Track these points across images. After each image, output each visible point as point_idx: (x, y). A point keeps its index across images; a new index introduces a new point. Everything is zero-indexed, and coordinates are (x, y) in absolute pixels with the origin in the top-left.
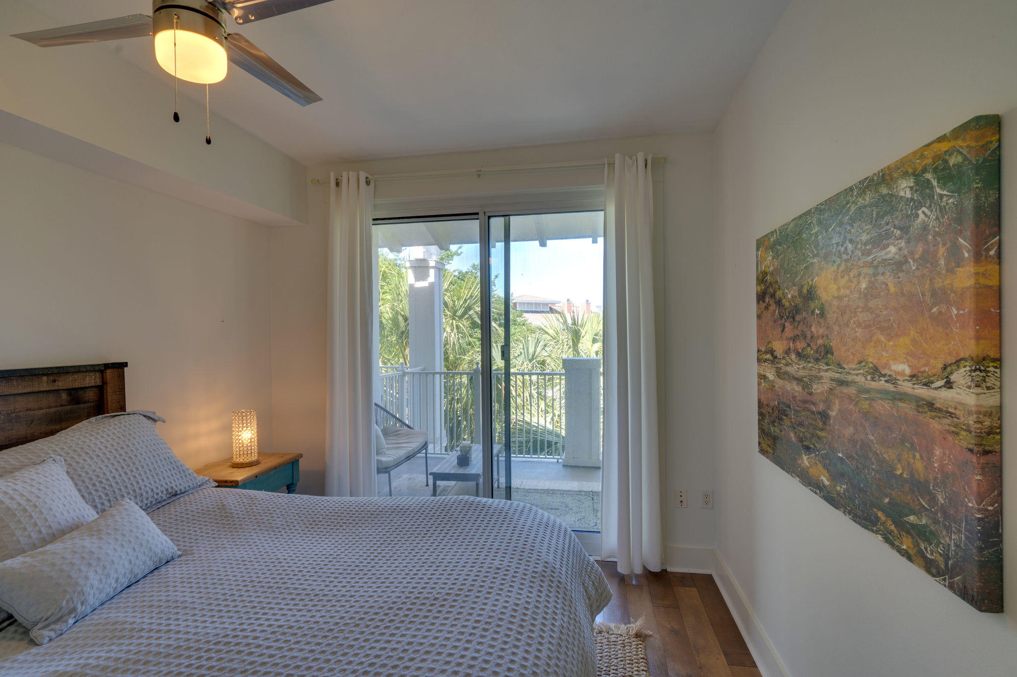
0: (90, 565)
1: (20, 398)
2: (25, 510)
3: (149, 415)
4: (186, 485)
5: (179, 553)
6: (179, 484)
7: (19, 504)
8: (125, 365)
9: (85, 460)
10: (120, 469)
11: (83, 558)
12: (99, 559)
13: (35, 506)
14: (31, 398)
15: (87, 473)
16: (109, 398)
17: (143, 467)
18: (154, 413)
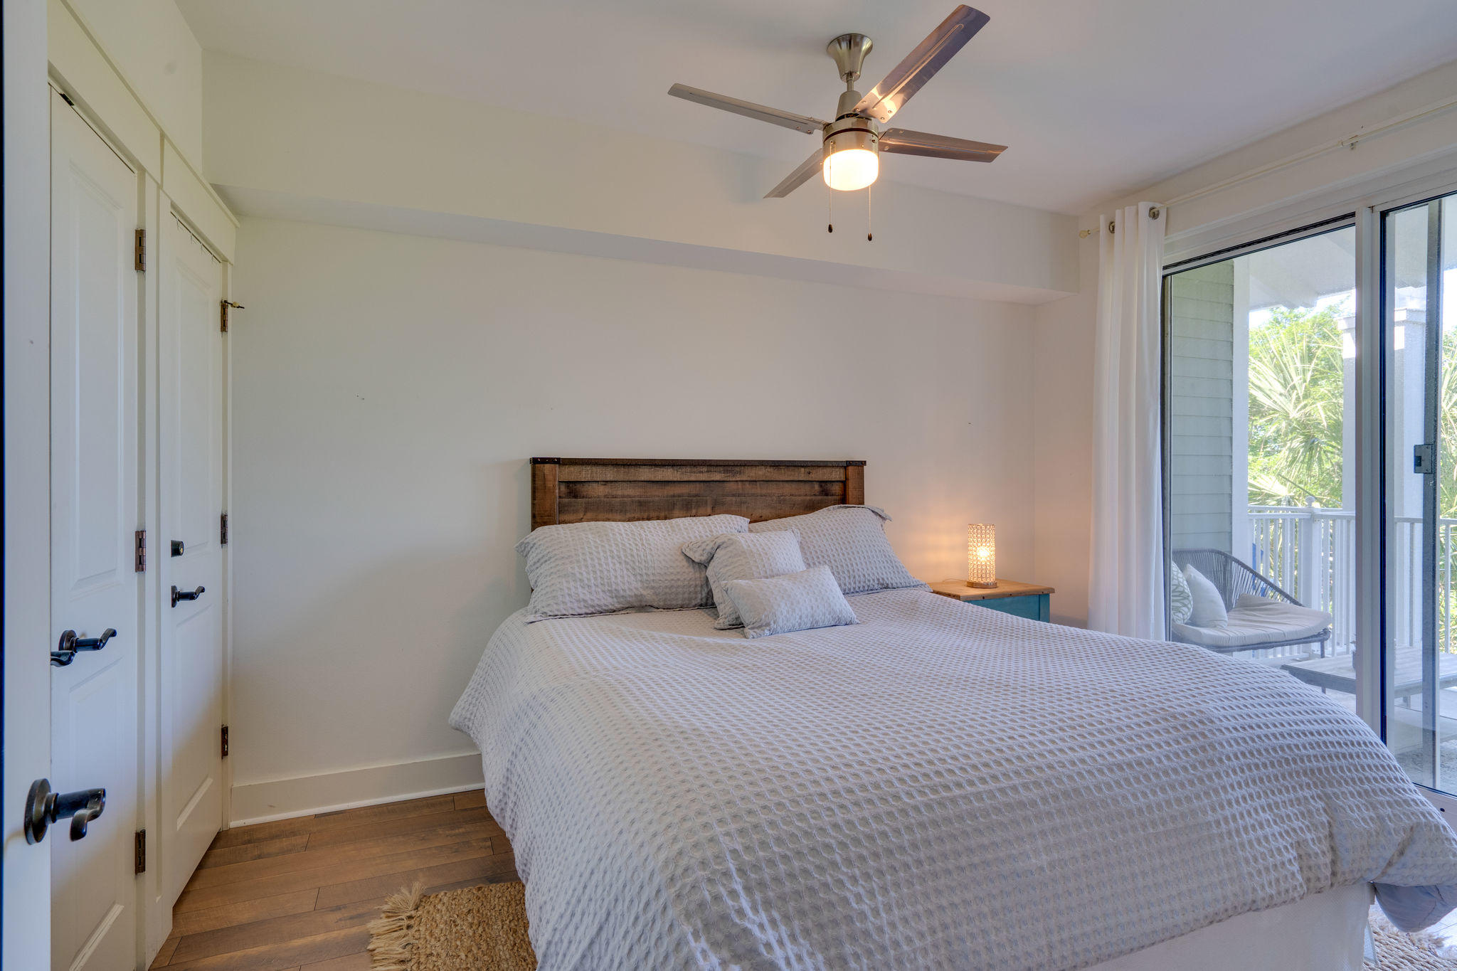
0: (783, 598)
1: (787, 485)
2: (760, 555)
3: (876, 511)
4: (898, 580)
5: (857, 621)
6: (891, 579)
7: (758, 550)
8: (864, 463)
9: (814, 536)
10: (839, 550)
11: (780, 591)
12: (789, 596)
13: (766, 554)
14: (794, 485)
15: (814, 547)
16: (850, 494)
17: (858, 552)
18: (883, 511)
